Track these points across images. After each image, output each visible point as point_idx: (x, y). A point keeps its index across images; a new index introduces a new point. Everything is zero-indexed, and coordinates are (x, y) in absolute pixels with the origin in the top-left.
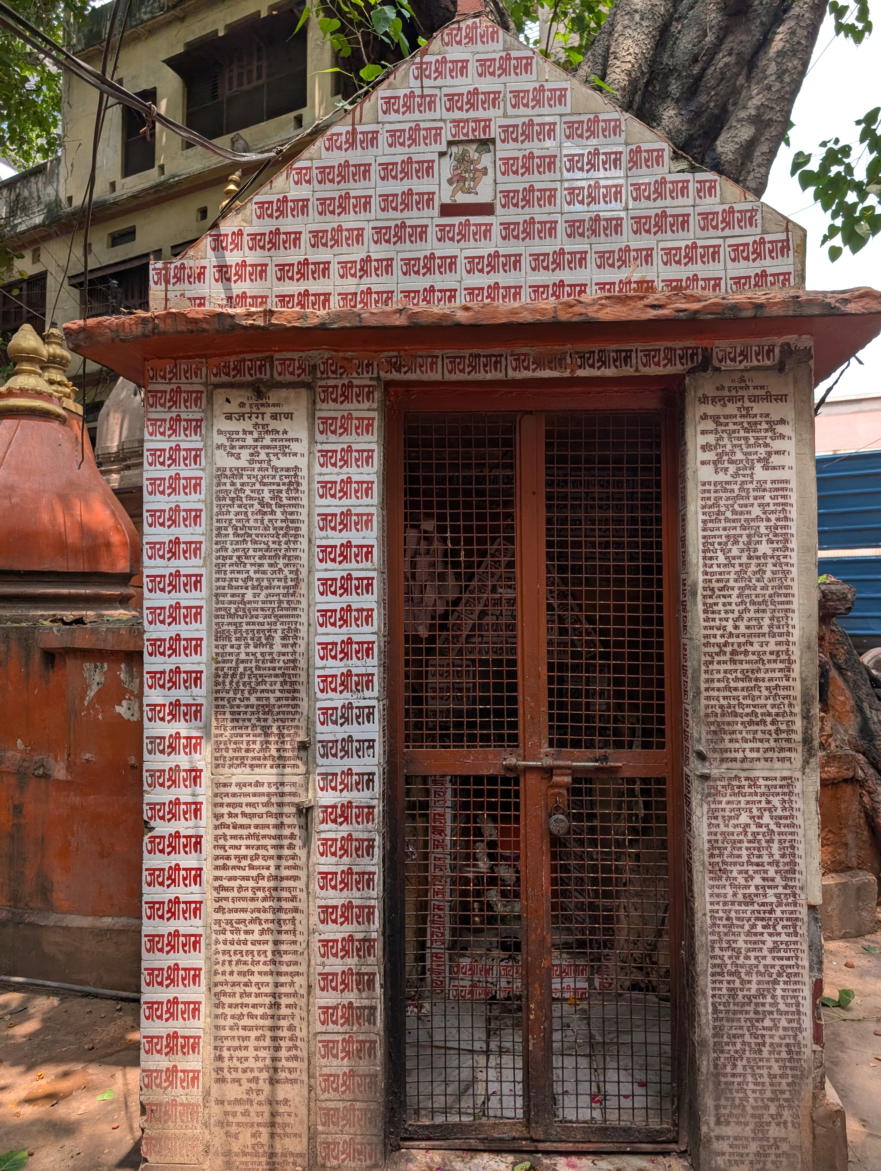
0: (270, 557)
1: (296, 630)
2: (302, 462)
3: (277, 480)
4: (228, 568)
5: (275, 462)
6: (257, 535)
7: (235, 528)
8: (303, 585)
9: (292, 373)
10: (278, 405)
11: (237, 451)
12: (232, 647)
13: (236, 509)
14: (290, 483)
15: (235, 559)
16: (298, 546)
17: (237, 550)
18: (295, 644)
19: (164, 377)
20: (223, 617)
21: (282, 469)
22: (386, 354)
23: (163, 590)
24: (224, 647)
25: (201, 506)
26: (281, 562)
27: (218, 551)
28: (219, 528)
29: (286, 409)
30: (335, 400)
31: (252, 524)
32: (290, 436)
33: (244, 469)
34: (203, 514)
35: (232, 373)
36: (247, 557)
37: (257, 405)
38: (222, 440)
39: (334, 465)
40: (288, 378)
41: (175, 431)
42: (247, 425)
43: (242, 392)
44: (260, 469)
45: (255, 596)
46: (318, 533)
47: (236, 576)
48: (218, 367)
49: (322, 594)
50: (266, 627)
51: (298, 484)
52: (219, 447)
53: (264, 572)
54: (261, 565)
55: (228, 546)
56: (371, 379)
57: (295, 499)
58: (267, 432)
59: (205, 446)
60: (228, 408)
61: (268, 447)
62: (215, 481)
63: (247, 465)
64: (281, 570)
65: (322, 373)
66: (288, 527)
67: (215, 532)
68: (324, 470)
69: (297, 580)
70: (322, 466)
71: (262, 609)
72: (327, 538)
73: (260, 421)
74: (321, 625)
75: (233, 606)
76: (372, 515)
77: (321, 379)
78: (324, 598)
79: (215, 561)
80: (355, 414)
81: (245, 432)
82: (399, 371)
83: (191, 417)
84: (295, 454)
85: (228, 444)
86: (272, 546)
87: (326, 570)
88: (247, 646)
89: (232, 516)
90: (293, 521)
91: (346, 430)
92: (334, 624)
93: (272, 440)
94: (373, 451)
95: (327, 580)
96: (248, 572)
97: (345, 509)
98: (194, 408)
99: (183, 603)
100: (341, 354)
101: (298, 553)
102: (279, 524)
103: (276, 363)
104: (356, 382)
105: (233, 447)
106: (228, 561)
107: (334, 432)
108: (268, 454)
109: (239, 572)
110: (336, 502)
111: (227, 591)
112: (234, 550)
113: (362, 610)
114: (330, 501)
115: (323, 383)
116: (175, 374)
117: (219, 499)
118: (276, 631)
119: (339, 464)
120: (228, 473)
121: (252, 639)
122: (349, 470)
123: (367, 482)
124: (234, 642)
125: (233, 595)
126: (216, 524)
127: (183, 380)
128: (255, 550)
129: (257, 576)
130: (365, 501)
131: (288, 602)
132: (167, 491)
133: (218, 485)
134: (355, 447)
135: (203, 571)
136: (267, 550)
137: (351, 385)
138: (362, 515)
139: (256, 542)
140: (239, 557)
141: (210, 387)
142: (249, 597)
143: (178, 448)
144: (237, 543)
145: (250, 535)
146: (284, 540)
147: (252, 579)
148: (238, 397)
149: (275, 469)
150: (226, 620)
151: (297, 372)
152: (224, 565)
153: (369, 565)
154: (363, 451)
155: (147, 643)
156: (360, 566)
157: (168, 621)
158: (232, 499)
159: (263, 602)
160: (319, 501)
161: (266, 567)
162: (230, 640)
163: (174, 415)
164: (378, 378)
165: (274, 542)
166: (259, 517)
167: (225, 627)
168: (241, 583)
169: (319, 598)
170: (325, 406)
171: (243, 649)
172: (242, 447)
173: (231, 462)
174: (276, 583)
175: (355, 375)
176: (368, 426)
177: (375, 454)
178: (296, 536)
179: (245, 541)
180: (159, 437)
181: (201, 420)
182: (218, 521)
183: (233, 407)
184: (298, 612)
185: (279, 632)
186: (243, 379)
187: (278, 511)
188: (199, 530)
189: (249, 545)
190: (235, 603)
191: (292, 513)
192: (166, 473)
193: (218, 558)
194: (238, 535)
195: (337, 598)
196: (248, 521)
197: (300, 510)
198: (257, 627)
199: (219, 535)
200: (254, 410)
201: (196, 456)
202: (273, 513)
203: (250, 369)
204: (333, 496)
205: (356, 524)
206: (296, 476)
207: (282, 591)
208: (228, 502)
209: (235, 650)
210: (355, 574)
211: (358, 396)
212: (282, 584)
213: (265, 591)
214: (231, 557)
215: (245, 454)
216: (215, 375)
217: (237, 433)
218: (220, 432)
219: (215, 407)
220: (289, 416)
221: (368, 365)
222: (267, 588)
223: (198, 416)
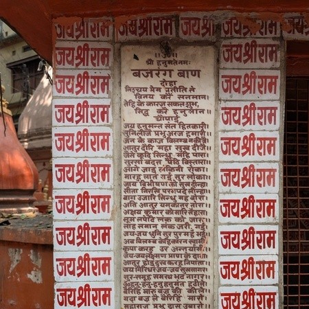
0: (177, 212)
1: (203, 283)
2: (208, 119)
3: (184, 136)
4: (136, 222)
5: (182, 119)
6: (165, 191)
7: (143, 183)
8: (209, 239)
9: (197, 33)
10: (185, 62)
11: (145, 107)
12: (141, 299)
13: (145, 165)
14: (197, 140)
15: (143, 213)
16: (204, 201)
17: (145, 205)
18: (201, 297)
19: (71, 35)
20: (131, 270)
21: (189, 126)
22: (290, 15)
23: (72, 242)
24: (133, 299)
25: (108, 161)
26: (188, 217)
27: (126, 205)
28: (127, 184)
29: (193, 67)
30: (239, 59)
31: (159, 179)
32: (197, 93)
33: (151, 125)
34: (111, 169)
35: (139, 31)
36: (155, 212)
37: (165, 62)
38: (130, 96)
39: (238, 122)
40: (194, 37)
41: (82, 88)
42: (155, 81)
43: (150, 49)
44: (168, 126)
45: (162, 249)
46: (221, 188)
47: (145, 229)
48: (125, 25)
49: (225, 247)
50: (174, 280)
51: (205, 140)
52: (127, 103)
53: (171, 226)
54: (168, 219)
55: (136, 200)
56: (274, 39)
57: (202, 155)
58: (175, 89)
59: (112, 102)
60: (136, 65)
61: (176, 104)
62: (123, 137)
63: (154, 121)
64: (187, 225)
65: (226, 32)
66: (194, 183)
67: (124, 187)
68: (228, 127)
69: (203, 234)
70: (226, 123)
71: (170, 262)
72: (230, 192)
73: (167, 78)
74: (224, 277)
75: (141, 259)
76: (274, 170)
77: (225, 38)
78: (227, 251)
79: (123, 216)
80: (259, 73)
81: (152, 89)
82: (301, 31)
83: (98, 74)
84: (202, 111)
85: (136, 100)
86: (179, 201)
87: (229, 224)
88: (155, 298)
89: (140, 172)
90: (199, 177)
91: (249, 88)
92: (236, 276)
93: (180, 97)
94: (275, 108)
95: (230, 233)
96: (156, 226)
97: (247, 165)
98: (101, 66)
99: (92, 255)
100: (245, 14)
101: (204, 208)
102: (186, 180)
103: (181, 22)
104: (259, 42)
105: (141, 104)
106: (137, 216)
107: (237, 90)
108: (175, 111)
109: (147, 226)
110: (239, 158)
111: (135, 244)
112: (142, 205)
113: (264, 263)
114: (233, 157)
115: (227, 42)
116: (82, 32)
117: (127, 155)
118: (183, 284)
119: (242, 121)
120: (136, 129)
121: (160, 291)
122: (252, 127)
123: (270, 139)
124: (142, 294)
125: (141, 249)
126: (124, 180)
127: (91, 38)
128: (162, 205)
129: (165, 230)
130: (268, 157)
131: (195, 255)
132: (76, 147)
133: (127, 141)
134: (258, 105)
135: (110, 224)
136: (174, 205)
137: (254, 45)
138: (264, 170)
139: (163, 197)
140: (147, 212)
141: (117, 46)
142: (157, 250)
143: (86, 105)
144: (145, 198)
145: (158, 191)
146: (190, 195)
147: (159, 233)
148: (146, 54)
149: (182, 125)
150: (135, 273)
151: (202, 31)
152: (133, 219)
153: (271, 219)
154: (266, 109)
155: (57, 293)
156: (263, 220)
157: (77, 272)
158: (140, 155)
159: (171, 256)
160: (222, 157)
161: (173, 222)
162: (139, 292)
163: (82, 72)
164: (281, 38)
165: (181, 198)
166: (167, 173)
167: (134, 280)
168: (149, 237)
169: (222, 250)
170: (229, 65)
171: (151, 301)
172: (149, 104)
173: (139, 119)
174: (183, 237)
175: (258, 34)
176: (271, 84)
177: (278, 112)
178: (202, 191)
179: (153, 197)
180: (67, 94)
181: (109, 77)
182: (127, 176)
183: (141, 64)
184: (204, 266)
185: (186, 285)
186: (149, 37)
187: (185, 166)
188: (106, 184)
189: (157, 200)
190: (143, 256)
191: (198, 169)
192: (74, 129)
193: (127, 212)
194: (146, 191)
195: (240, 251)
196: (156, 176)
197: (206, 166)
198: (165, 280)
199: (127, 190)
200: (162, 67)
201: (103, 113)
202: (180, 168)
203: (156, 28)
204: (237, 152)
205: (259, 179)
206: (203, 132)
207: (188, 245)
208: (136, 158)
209: (143, 302)
210: (257, 228)
211: (261, 55)
212: (189, 238)
213: (172, 245)
214: (139, 212)
215: (153, 110)
216: (122, 33)
217: (145, 89)
218: (128, 89)
219: (123, 63)
220: (196, 73)
221: (271, 26)
222: (174, 241)
223: (105, 73)
